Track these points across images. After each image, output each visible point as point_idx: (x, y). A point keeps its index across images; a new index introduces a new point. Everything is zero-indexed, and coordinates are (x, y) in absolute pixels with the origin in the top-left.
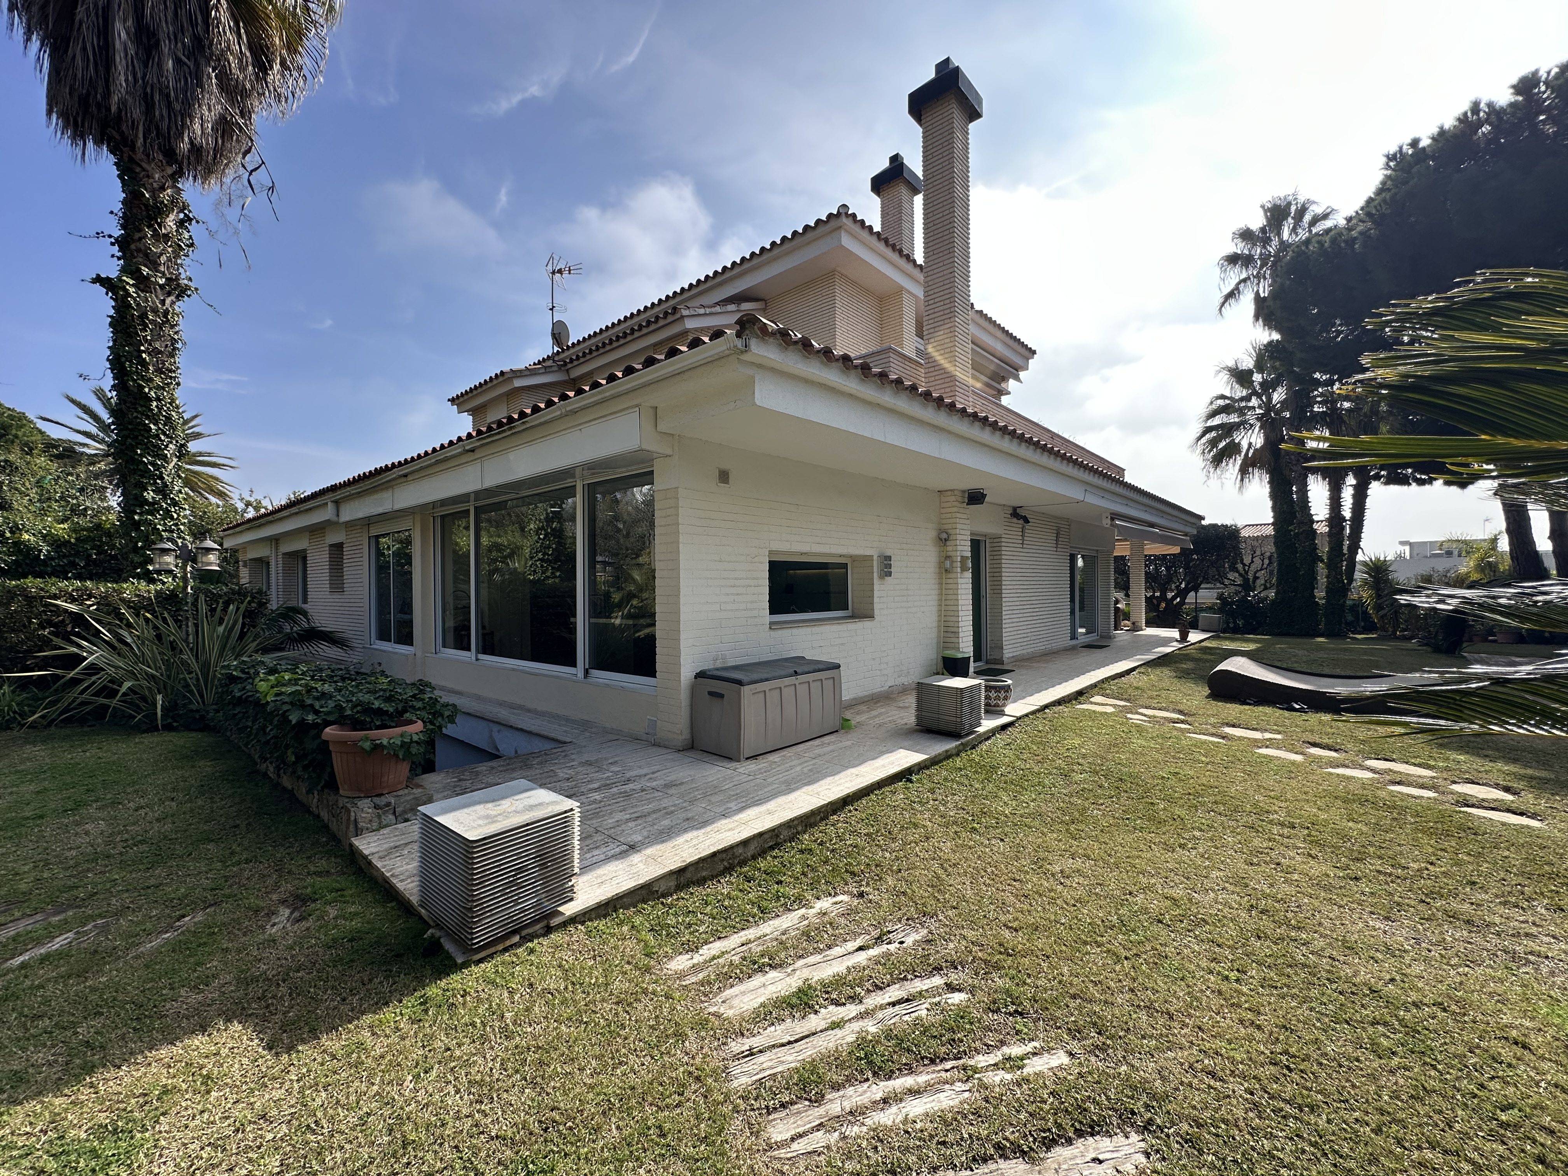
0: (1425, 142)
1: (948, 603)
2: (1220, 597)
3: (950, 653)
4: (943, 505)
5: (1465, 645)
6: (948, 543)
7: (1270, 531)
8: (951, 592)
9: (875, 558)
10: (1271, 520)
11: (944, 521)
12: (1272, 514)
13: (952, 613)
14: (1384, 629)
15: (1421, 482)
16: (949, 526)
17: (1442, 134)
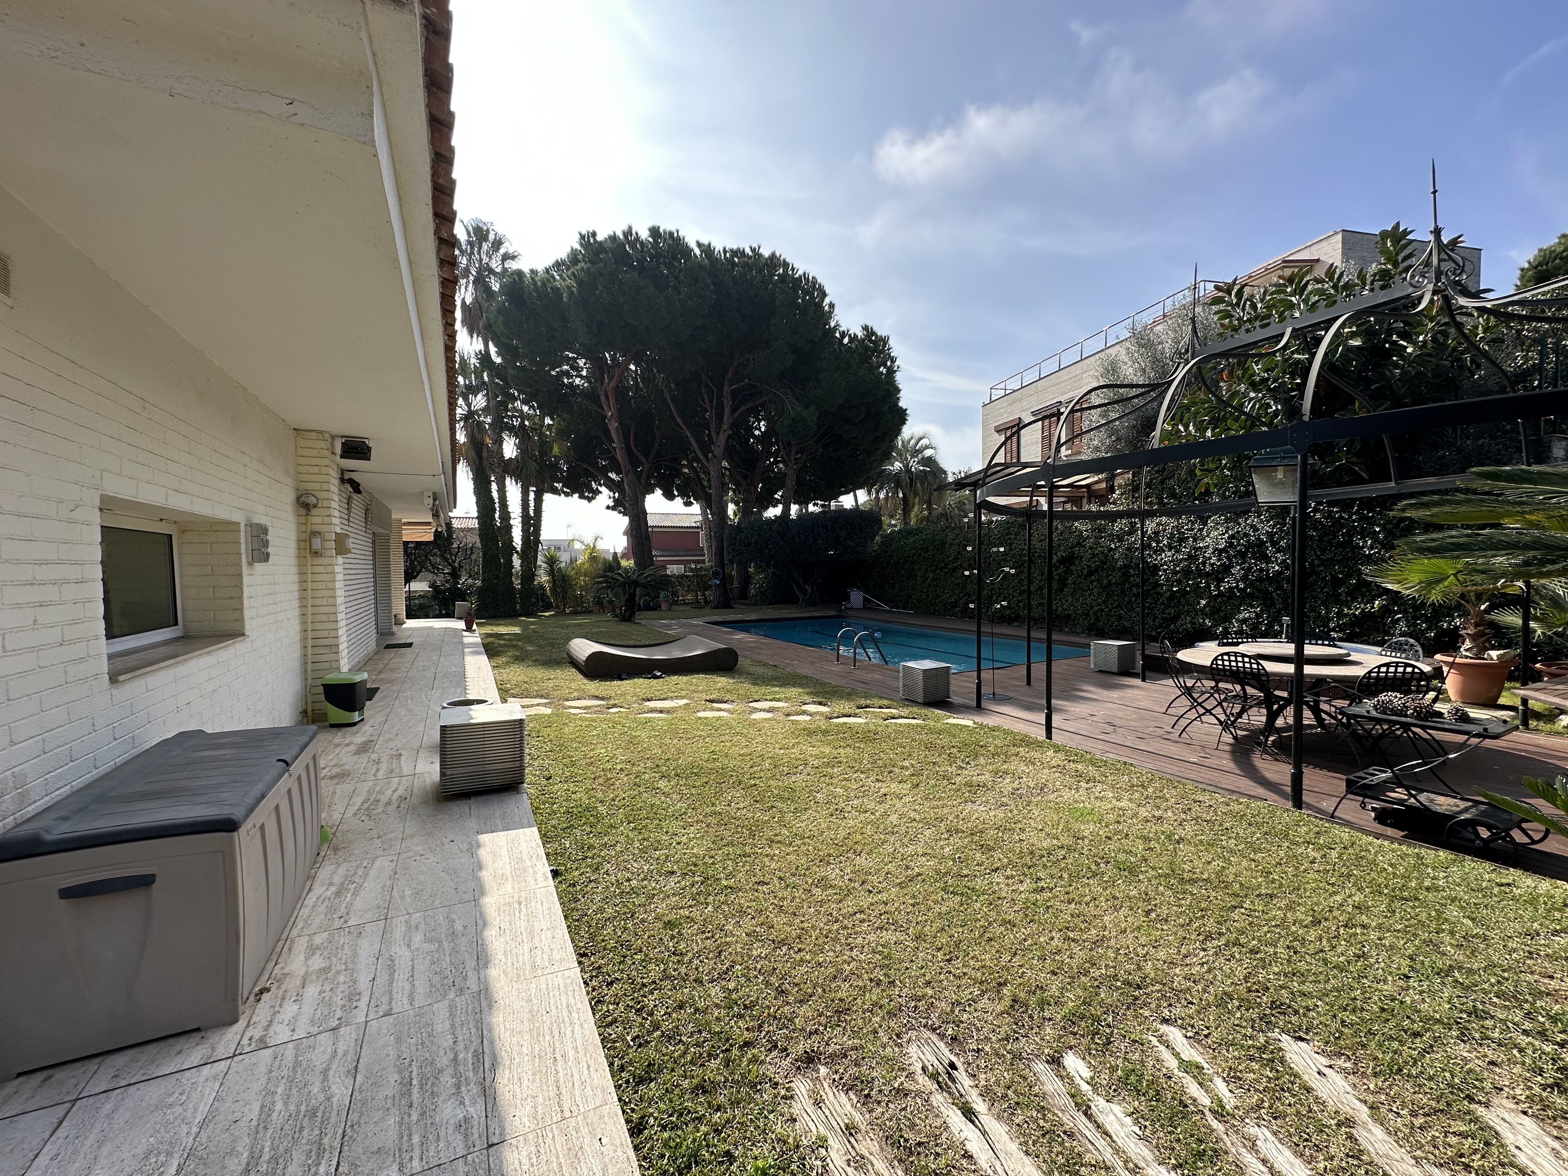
0: (600, 238)
1: (318, 602)
2: (433, 585)
3: (332, 678)
4: (301, 452)
5: (637, 613)
6: (314, 512)
7: (475, 524)
8: (322, 585)
9: (242, 527)
10: (476, 515)
11: (305, 477)
12: (475, 509)
13: (324, 618)
14: (557, 607)
15: (567, 495)
16: (317, 486)
17: (613, 238)
